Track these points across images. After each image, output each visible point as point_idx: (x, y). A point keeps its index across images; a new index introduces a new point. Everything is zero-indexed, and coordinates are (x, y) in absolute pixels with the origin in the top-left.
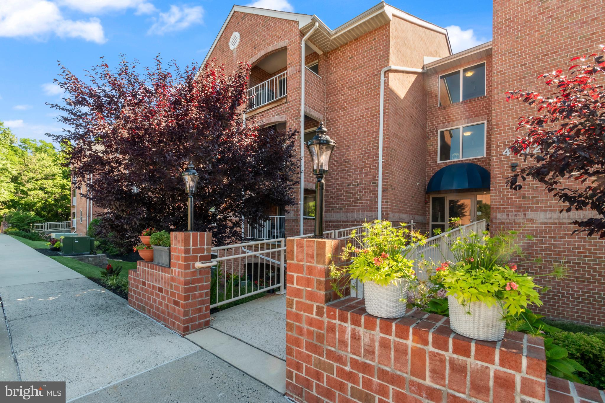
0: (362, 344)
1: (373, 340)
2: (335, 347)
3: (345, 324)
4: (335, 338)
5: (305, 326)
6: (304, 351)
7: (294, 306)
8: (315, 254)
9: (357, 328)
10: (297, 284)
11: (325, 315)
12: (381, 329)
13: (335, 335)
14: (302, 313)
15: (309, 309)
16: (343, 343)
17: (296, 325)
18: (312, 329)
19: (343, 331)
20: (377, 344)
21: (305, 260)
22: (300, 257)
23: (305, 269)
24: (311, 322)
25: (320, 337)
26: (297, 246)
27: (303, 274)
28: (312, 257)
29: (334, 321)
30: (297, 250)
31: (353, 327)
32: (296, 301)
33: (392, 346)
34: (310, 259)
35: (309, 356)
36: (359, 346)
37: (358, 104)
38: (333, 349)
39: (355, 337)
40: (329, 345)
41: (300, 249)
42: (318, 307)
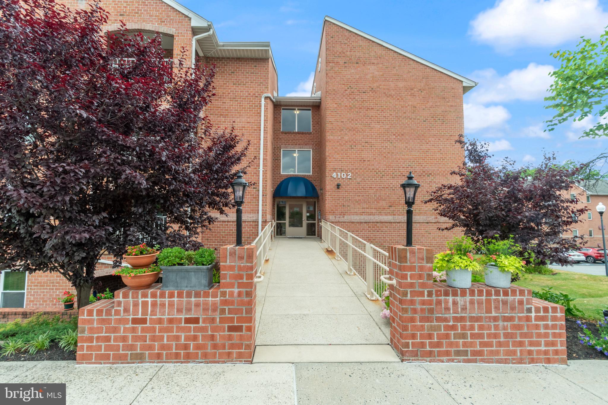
0: (459, 306)
1: (465, 302)
2: (442, 314)
3: (447, 298)
4: (442, 308)
5: (418, 307)
6: (419, 323)
7: (409, 295)
8: (425, 257)
9: (456, 298)
10: (411, 279)
11: (434, 295)
12: (469, 294)
13: (442, 305)
14: (415, 298)
15: (422, 294)
16: (447, 309)
17: (411, 308)
18: (424, 307)
19: (447, 302)
20: (468, 303)
21: (417, 262)
22: (413, 260)
23: (417, 267)
24: (423, 303)
25: (431, 311)
26: (410, 253)
27: (415, 271)
28: (423, 259)
29: (440, 298)
30: (410, 255)
31: (453, 298)
32: (410, 291)
33: (476, 302)
34: (421, 261)
35: (422, 326)
36: (458, 308)
37: (240, 115)
38: (440, 315)
39: (455, 303)
40: (438, 314)
41: (412, 255)
42: (428, 292)
